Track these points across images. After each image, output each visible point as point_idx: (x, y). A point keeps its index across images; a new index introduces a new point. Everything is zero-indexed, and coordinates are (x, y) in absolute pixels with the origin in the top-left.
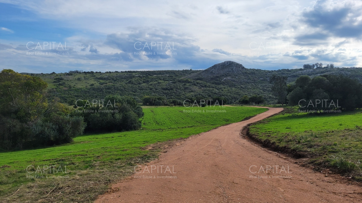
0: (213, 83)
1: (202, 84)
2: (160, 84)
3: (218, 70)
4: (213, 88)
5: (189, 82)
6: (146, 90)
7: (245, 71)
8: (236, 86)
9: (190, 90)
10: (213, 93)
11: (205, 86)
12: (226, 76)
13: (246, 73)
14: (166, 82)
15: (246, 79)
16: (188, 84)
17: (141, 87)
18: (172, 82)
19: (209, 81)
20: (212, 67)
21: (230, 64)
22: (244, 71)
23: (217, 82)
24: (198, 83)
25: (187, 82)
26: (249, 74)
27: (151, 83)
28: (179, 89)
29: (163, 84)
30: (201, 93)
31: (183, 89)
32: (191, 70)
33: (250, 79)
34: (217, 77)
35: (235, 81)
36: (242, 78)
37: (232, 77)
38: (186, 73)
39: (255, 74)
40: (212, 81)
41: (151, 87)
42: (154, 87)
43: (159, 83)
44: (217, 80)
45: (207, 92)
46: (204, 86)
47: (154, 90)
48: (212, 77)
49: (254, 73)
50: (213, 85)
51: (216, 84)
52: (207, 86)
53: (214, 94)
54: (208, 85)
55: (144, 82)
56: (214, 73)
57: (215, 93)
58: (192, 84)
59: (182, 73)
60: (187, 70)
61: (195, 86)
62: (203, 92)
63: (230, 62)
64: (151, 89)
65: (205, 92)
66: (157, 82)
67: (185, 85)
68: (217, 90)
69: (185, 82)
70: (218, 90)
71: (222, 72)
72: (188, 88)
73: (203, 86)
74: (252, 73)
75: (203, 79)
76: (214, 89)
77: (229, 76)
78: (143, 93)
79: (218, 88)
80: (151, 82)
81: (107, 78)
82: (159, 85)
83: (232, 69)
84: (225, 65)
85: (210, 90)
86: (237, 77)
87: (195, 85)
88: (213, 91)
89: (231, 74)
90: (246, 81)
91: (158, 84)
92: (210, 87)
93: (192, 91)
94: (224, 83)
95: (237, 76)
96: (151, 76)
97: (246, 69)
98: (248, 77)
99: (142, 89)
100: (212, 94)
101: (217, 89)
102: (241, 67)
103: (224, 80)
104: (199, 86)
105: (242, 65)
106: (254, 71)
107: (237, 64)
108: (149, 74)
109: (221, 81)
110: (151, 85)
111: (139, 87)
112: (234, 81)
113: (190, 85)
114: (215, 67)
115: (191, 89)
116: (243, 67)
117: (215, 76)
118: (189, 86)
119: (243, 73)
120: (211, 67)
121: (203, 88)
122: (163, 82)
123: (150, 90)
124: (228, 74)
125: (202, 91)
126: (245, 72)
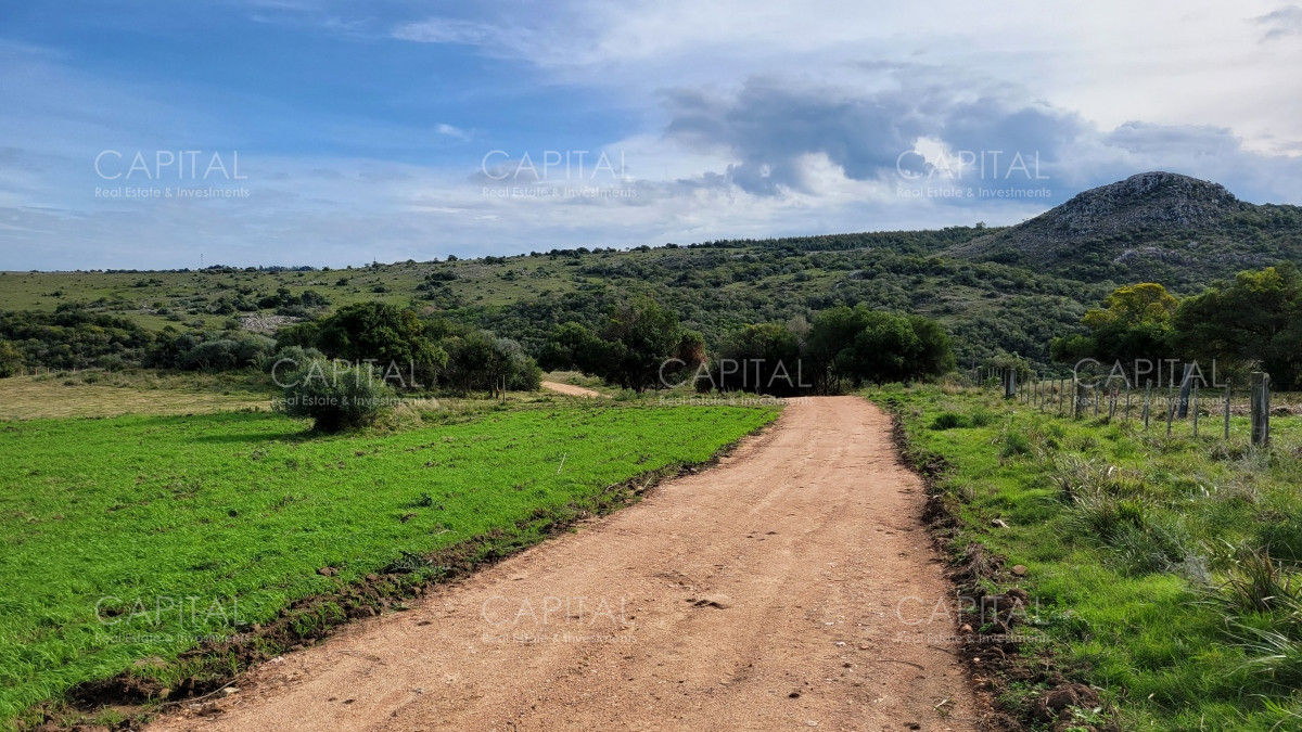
0: (1066, 275)
1: (1005, 278)
2: (806, 283)
3: (1094, 215)
4: (1061, 293)
5: (940, 272)
6: (735, 308)
7: (1239, 215)
8: (1188, 282)
9: (940, 307)
10: (1051, 317)
11: (1019, 287)
12: (1138, 239)
13: (1243, 223)
14: (833, 273)
15: (1241, 249)
16: (933, 280)
17: (715, 299)
18: (862, 274)
19: (1048, 265)
20: (1069, 203)
21: (1156, 188)
22: (1233, 214)
23: (1087, 268)
24: (981, 275)
25: (932, 270)
26: (1262, 227)
27: (766, 280)
28: (884, 303)
29: (820, 282)
30: (988, 320)
31: (902, 304)
32: (979, 227)
33: (1263, 249)
34: (1091, 246)
35: (1183, 264)
36: (1218, 246)
37: (1166, 246)
38: (953, 239)
39: (1290, 228)
40: (1063, 267)
41: (759, 296)
42: (777, 296)
43: (801, 279)
44: (1089, 261)
45: (1021, 315)
46: (1011, 287)
47: (770, 307)
48: (1064, 246)
49: (1288, 223)
50: (1061, 283)
51: (1082, 276)
52: (1029, 288)
53: (1060, 321)
54: (1031, 282)
55: (738, 277)
56: (1076, 231)
57: (1065, 319)
58: (953, 281)
59: (934, 240)
60: (963, 229)
61: (967, 289)
62: (1001, 314)
63: (1159, 176)
64: (757, 305)
65: (1014, 314)
66: (793, 276)
67: (918, 282)
68: (1076, 305)
69: (923, 271)
70: (1083, 302)
71: (1115, 224)
72: (929, 296)
73: (1004, 288)
74: (1276, 221)
75: (1018, 258)
76: (1063, 299)
77: (1154, 238)
78: (717, 323)
79: (1086, 292)
80: (768, 274)
81: (619, 268)
82: (799, 287)
83: (1169, 209)
84: (1134, 190)
85: (1037, 306)
86: (1195, 243)
87: (966, 281)
88: (1056, 310)
89: (1164, 230)
90: (1242, 262)
91: (796, 284)
92: (1042, 292)
93: (948, 311)
94: (1124, 273)
95: (1192, 236)
96: (796, 255)
97: (1242, 206)
98: (1254, 239)
99: (717, 307)
100: (1047, 322)
101: (1078, 299)
102: (1219, 198)
103: (1123, 261)
104: (986, 289)
105: (1221, 187)
106: (1286, 212)
107: (1195, 187)
108: (789, 249)
109: (1106, 265)
110: (765, 287)
111: (707, 296)
112: (1177, 262)
113: (941, 284)
114: (1081, 201)
115: (945, 300)
116: (1230, 199)
117: (1079, 240)
118: (938, 289)
119: (1227, 224)
120: (1061, 207)
121: (1003, 297)
122: (823, 273)
123: (755, 308)
124: (1143, 230)
125: (997, 309)
126: (1236, 219)
